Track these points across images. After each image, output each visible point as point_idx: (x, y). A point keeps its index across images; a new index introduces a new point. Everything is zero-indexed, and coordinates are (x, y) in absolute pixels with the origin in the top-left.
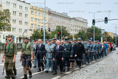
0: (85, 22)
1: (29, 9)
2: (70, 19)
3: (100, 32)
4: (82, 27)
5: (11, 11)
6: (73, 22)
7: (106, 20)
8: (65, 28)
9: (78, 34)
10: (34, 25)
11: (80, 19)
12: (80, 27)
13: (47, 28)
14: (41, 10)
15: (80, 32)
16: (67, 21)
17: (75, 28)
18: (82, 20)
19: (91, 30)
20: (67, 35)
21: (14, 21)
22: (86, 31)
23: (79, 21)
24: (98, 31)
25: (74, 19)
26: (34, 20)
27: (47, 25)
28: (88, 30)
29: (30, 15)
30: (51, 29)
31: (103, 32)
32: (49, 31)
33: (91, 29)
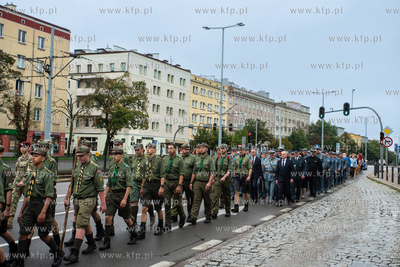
0: (304, 111)
1: (188, 82)
2: (275, 105)
3: (335, 133)
4: (298, 123)
5: (149, 86)
6: (279, 112)
7: (347, 108)
8: (264, 124)
9: (288, 138)
10: (198, 117)
11: (294, 106)
12: (294, 121)
13: (226, 124)
14: (214, 84)
15: (293, 133)
16: (266, 110)
17: (283, 124)
18: (298, 108)
19: (316, 129)
20: (267, 140)
21: (156, 107)
22: (306, 131)
23: (292, 109)
24: (330, 130)
25: (283, 105)
26: (198, 105)
27: (225, 117)
28: (310, 128)
29: (190, 96)
30: (235, 125)
31: (340, 134)
32: (231, 129)
33: (316, 127)
